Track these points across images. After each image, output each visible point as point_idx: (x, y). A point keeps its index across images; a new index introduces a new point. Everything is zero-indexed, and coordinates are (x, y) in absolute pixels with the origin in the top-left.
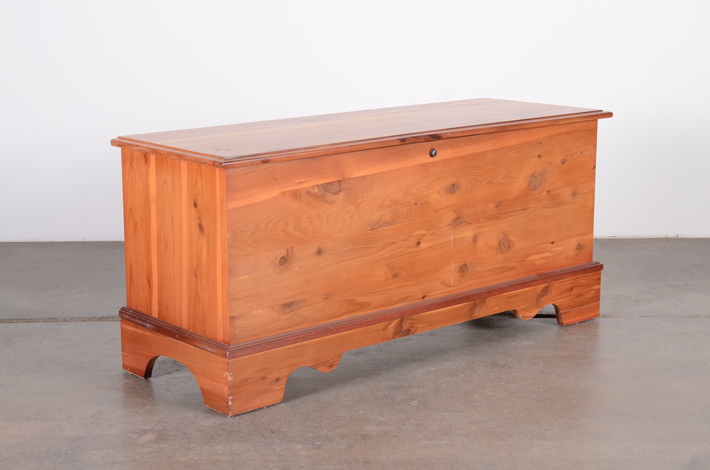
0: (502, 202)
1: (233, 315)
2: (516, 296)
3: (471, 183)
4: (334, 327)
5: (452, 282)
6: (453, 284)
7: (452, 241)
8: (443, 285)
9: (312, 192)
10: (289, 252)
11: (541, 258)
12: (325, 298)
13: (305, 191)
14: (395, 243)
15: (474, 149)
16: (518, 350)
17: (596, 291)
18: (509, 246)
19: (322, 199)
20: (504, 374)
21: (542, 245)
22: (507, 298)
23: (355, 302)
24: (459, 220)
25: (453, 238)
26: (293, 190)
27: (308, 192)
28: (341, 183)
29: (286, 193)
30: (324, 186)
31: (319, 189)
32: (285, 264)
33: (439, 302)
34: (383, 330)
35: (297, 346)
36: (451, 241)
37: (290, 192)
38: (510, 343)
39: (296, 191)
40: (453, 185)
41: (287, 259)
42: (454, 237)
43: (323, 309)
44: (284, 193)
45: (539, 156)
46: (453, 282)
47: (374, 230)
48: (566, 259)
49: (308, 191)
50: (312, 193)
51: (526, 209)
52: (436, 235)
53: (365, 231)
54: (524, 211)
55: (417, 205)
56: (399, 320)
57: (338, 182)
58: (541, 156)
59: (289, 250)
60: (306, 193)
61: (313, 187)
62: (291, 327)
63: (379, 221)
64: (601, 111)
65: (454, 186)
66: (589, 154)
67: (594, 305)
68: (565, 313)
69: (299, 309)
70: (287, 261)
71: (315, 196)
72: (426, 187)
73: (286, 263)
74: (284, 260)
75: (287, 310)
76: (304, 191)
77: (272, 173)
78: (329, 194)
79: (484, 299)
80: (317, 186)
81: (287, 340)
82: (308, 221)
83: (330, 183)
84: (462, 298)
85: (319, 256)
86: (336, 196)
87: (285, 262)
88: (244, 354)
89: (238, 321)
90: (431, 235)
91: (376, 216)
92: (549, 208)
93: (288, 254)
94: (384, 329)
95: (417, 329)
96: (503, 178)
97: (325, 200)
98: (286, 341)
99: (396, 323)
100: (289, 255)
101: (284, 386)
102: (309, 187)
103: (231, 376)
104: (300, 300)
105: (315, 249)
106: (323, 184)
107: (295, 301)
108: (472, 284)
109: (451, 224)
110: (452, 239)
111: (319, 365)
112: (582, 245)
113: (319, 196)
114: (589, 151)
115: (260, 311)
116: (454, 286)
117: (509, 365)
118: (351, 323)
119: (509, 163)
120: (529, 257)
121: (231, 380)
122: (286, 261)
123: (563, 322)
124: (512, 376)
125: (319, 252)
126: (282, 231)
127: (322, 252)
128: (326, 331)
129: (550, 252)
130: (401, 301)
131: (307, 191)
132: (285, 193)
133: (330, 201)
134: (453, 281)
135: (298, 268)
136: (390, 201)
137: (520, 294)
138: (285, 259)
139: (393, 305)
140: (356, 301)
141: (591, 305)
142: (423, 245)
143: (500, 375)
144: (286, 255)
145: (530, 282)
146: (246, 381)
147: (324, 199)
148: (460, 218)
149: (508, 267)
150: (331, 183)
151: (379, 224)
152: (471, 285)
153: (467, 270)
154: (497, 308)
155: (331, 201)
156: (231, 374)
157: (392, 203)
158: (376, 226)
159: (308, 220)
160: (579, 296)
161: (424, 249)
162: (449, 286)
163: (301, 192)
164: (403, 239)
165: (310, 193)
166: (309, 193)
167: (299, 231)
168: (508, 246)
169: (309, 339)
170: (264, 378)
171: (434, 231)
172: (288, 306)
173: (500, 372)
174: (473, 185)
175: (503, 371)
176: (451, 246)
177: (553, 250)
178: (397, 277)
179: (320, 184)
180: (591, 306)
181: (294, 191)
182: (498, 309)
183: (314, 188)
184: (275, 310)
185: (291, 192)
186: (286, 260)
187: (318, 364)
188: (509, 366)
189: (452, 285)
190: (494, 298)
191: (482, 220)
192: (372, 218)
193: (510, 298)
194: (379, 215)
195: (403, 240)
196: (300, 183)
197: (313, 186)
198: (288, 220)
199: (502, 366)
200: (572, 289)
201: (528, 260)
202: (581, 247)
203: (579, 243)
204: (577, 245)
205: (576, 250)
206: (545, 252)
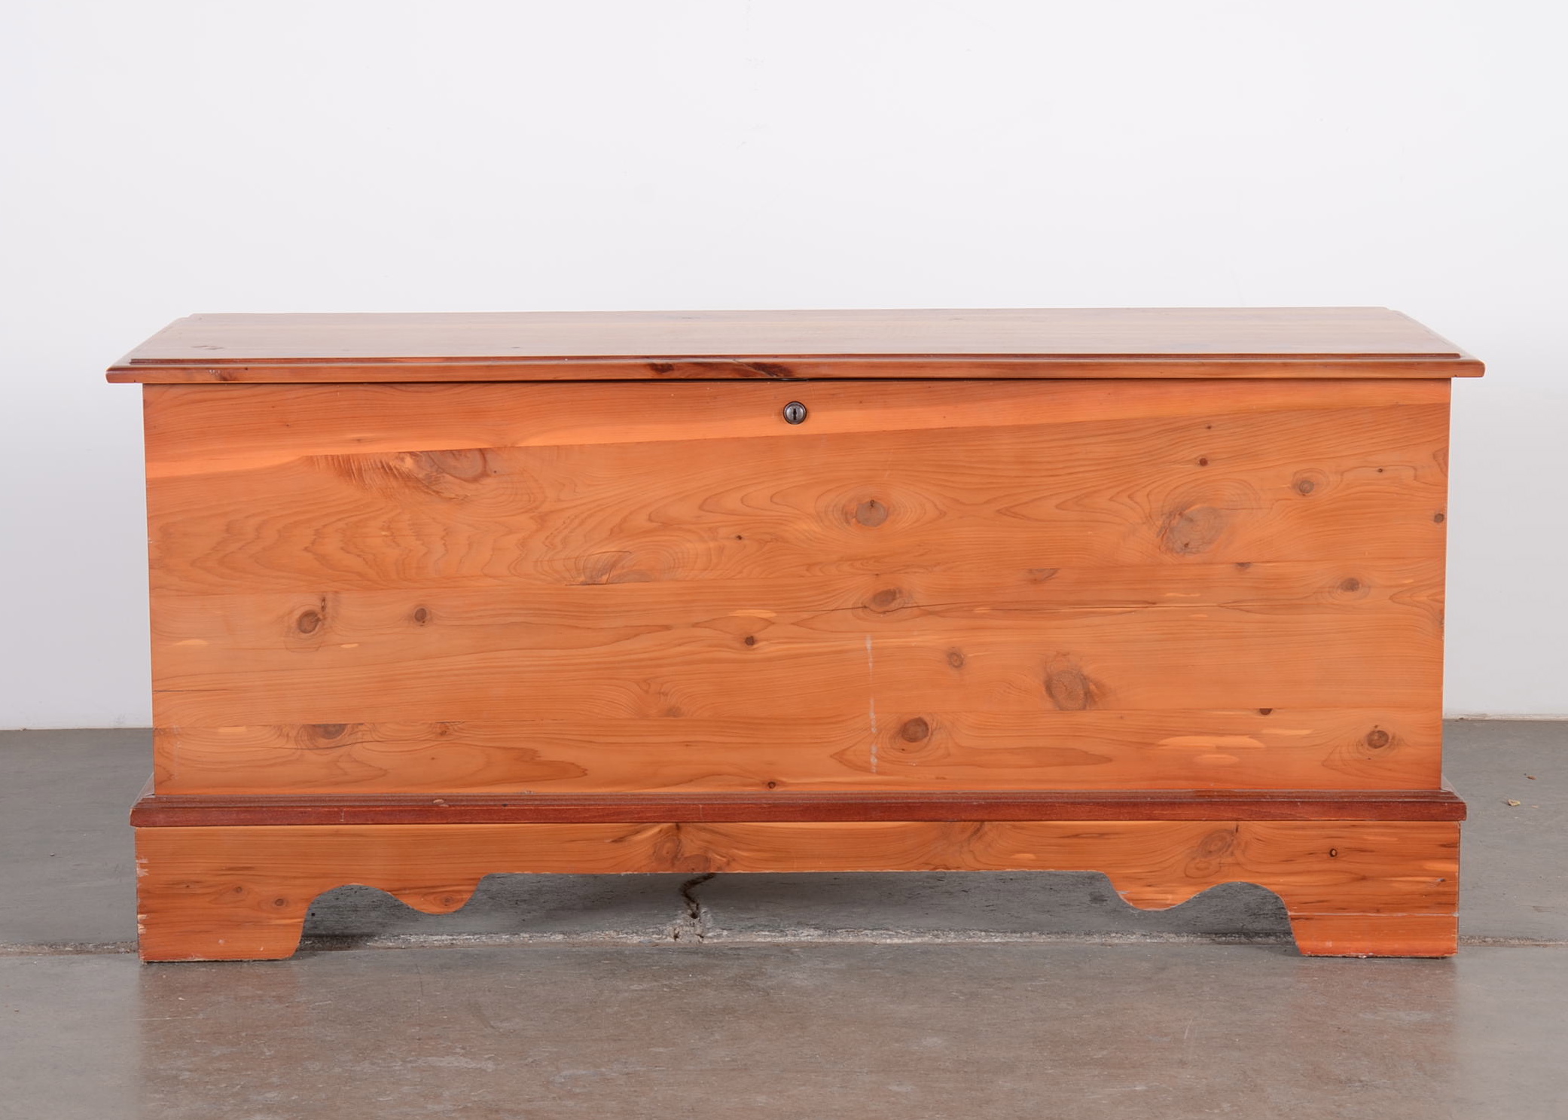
0: (1055, 571)
1: (164, 726)
2: (1102, 835)
3: (935, 505)
4: (450, 806)
5: (874, 760)
6: (876, 766)
7: (869, 651)
8: (841, 762)
9: (397, 466)
10: (329, 604)
11: (1220, 749)
12: (439, 731)
13: (375, 461)
14: (667, 628)
15: (944, 417)
16: (1385, 1036)
17: (1440, 877)
18: (1086, 694)
19: (428, 487)
20: (1349, 1105)
21: (1219, 713)
22: (1068, 837)
23: (538, 759)
24: (894, 599)
25: (873, 643)
26: (338, 456)
27: (383, 467)
28: (489, 456)
29: (318, 460)
30: (432, 456)
31: (417, 462)
32: (317, 629)
33: (807, 804)
34: (615, 841)
35: (337, 830)
36: (865, 649)
37: (330, 458)
38: (1361, 1015)
39: (348, 459)
40: (870, 504)
41: (321, 617)
42: (875, 641)
43: (433, 759)
44: (311, 460)
45: (1203, 462)
46: (876, 760)
47: (595, 586)
48: (1323, 765)
49: (384, 463)
50: (397, 469)
51: (1154, 603)
52: (811, 628)
53: (566, 585)
54: (1147, 607)
55: (745, 542)
56: (670, 827)
57: (478, 456)
58: (1209, 462)
59: (329, 597)
60: (379, 469)
61: (400, 456)
62: (337, 784)
63: (613, 566)
64: (1457, 356)
65: (872, 506)
66: (1416, 478)
67: (1433, 917)
68: (1307, 919)
69: (359, 745)
70: (323, 625)
71: (407, 478)
72: (772, 497)
73: (318, 627)
74: (310, 621)
75: (322, 742)
76: (372, 461)
77: (273, 407)
78: (449, 478)
79: (979, 823)
80: (412, 454)
81: (305, 812)
82: (385, 536)
83: (454, 454)
84: (890, 807)
85: (422, 626)
86: (473, 486)
87: (316, 626)
88: (176, 822)
89: (178, 743)
90: (793, 624)
91: (604, 552)
92: (1248, 611)
93: (323, 608)
94: (619, 840)
95: (734, 860)
96: (1057, 507)
97: (437, 492)
98: (302, 813)
99: (660, 831)
100: (327, 610)
101: (299, 920)
102: (387, 454)
103: (143, 866)
104: (362, 724)
105: (408, 607)
106: (431, 451)
107: (346, 725)
108: (946, 777)
109: (865, 607)
110: (869, 644)
111: (407, 892)
112: (1393, 738)
113: (418, 480)
114: (1415, 469)
115: (242, 730)
116: (879, 773)
117: (1363, 1078)
118: (505, 805)
119: (1082, 469)
120: (1166, 738)
121: (141, 876)
122: (320, 623)
123: (1297, 943)
124: (1373, 1110)
125: (421, 616)
126: (306, 549)
127: (428, 617)
128: (424, 811)
129: (1252, 735)
130: (691, 781)
131: (381, 462)
132: (315, 459)
133: (453, 496)
134: (877, 757)
135: (355, 645)
136: (650, 520)
137: (1117, 834)
138: (316, 618)
139: (665, 785)
140: (539, 757)
141: (1416, 915)
142: (764, 649)
143: (1339, 1106)
144: (317, 609)
145: (1152, 804)
146: (185, 886)
147: (434, 488)
148: (898, 596)
149: (1086, 753)
150: (455, 452)
151: (614, 573)
152: (944, 779)
153: (928, 738)
154: (1031, 856)
155: (457, 495)
156: (145, 861)
157: (655, 525)
158: (605, 578)
159: (384, 533)
160: (1364, 878)
161: (770, 660)
162: (865, 769)
163: (362, 464)
164: (697, 623)
165: (391, 469)
166: (387, 470)
167: (359, 556)
168: (1082, 696)
169: (373, 820)
170: (239, 890)
171: (805, 615)
172: (328, 732)
173: (1336, 1098)
174: (943, 514)
175: (1344, 1097)
176: (868, 663)
177: (1265, 731)
178: (674, 716)
179: (421, 452)
180: (1416, 917)
181: (340, 458)
182: (1032, 860)
183: (402, 460)
184: (288, 735)
185: (333, 459)
186: (318, 620)
187: (405, 889)
188: (1361, 1081)
189: (874, 769)
190: (1014, 827)
191: (979, 610)
192: (589, 555)
193: (1076, 836)
194: (613, 550)
195: (696, 625)
196: (359, 440)
197: (400, 453)
198: (324, 526)
199: (1341, 1082)
200: (1332, 856)
201: (1165, 745)
202: (1390, 741)
203: (1379, 729)
204: (1372, 733)
205: (1366, 746)
206: (1236, 735)
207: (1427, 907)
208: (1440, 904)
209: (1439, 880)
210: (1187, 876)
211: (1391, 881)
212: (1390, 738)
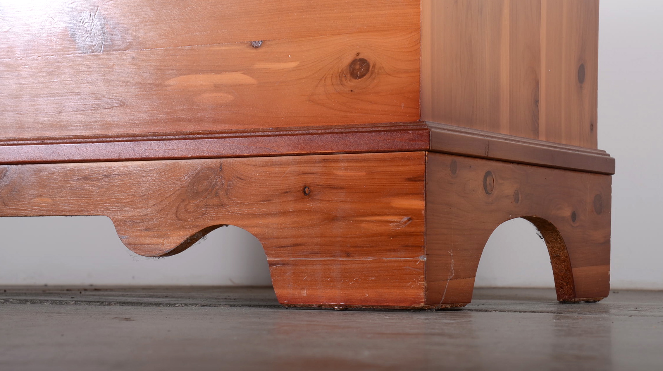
17: (407, 215)
68: (283, 264)
129: (246, 71)
141: (385, 259)
160: (334, 219)
177: (257, 66)
180: (384, 262)
200: (305, 193)
201: (169, 86)
202: (370, 69)
203: (361, 56)
204: (354, 62)
205: (348, 76)
206: (232, 71)
207: (395, 250)
208: (407, 246)
209: (405, 219)
210: (179, 219)
211: (361, 221)
212: (371, 66)
